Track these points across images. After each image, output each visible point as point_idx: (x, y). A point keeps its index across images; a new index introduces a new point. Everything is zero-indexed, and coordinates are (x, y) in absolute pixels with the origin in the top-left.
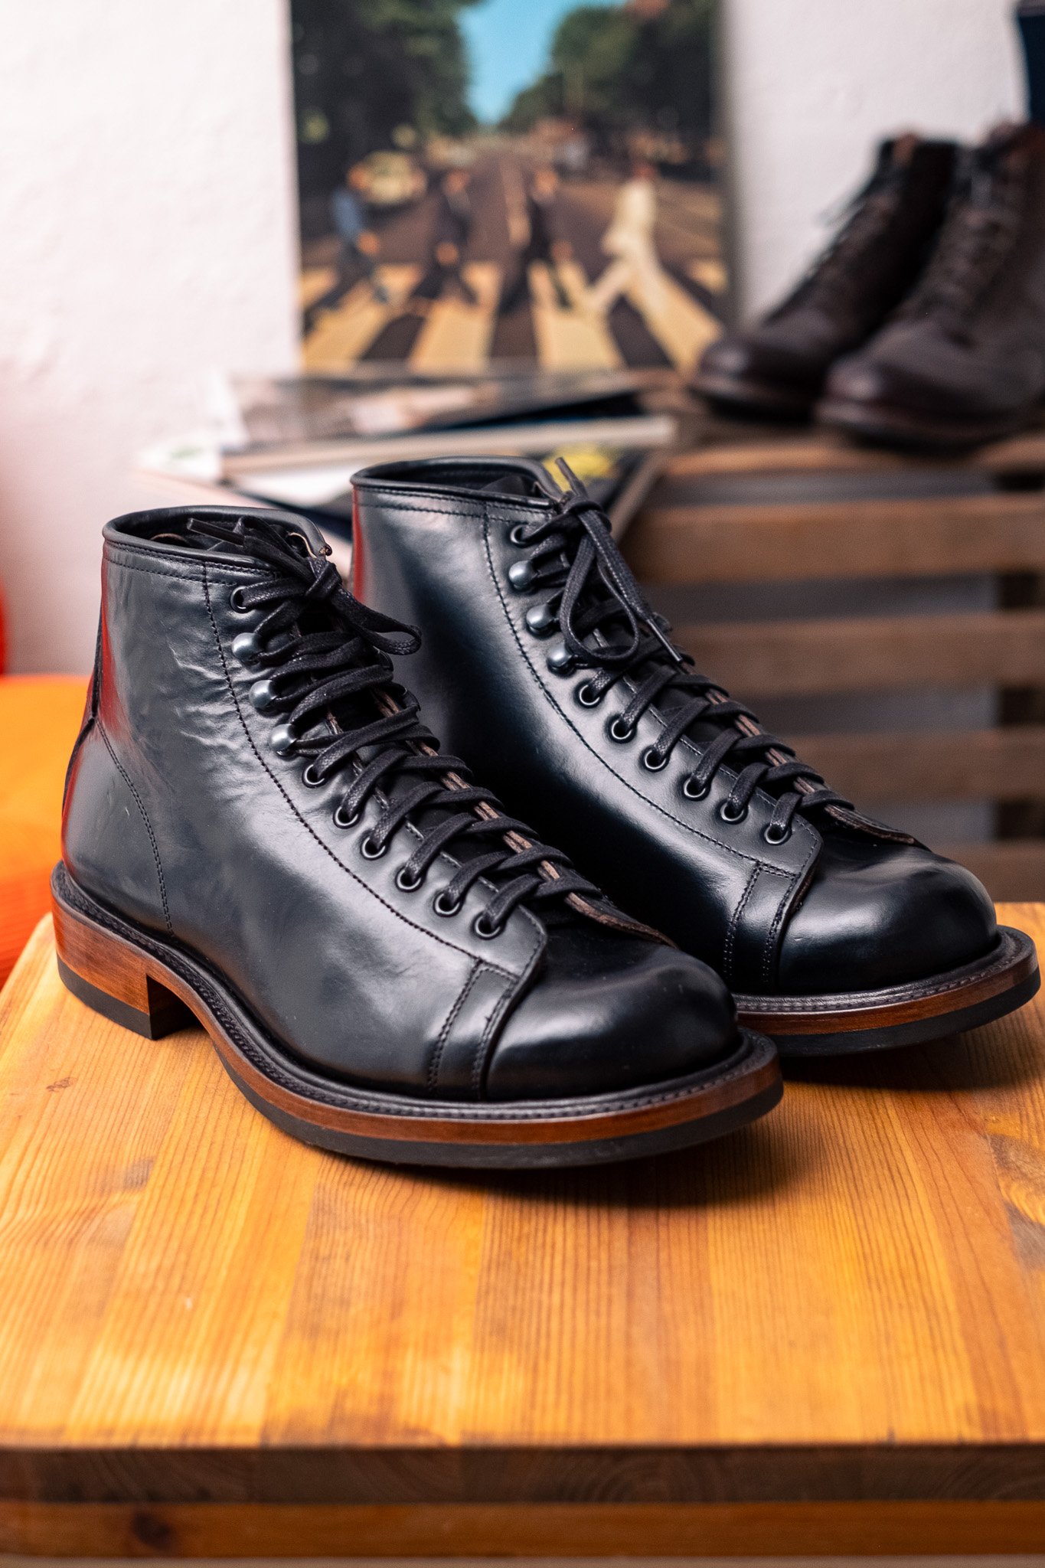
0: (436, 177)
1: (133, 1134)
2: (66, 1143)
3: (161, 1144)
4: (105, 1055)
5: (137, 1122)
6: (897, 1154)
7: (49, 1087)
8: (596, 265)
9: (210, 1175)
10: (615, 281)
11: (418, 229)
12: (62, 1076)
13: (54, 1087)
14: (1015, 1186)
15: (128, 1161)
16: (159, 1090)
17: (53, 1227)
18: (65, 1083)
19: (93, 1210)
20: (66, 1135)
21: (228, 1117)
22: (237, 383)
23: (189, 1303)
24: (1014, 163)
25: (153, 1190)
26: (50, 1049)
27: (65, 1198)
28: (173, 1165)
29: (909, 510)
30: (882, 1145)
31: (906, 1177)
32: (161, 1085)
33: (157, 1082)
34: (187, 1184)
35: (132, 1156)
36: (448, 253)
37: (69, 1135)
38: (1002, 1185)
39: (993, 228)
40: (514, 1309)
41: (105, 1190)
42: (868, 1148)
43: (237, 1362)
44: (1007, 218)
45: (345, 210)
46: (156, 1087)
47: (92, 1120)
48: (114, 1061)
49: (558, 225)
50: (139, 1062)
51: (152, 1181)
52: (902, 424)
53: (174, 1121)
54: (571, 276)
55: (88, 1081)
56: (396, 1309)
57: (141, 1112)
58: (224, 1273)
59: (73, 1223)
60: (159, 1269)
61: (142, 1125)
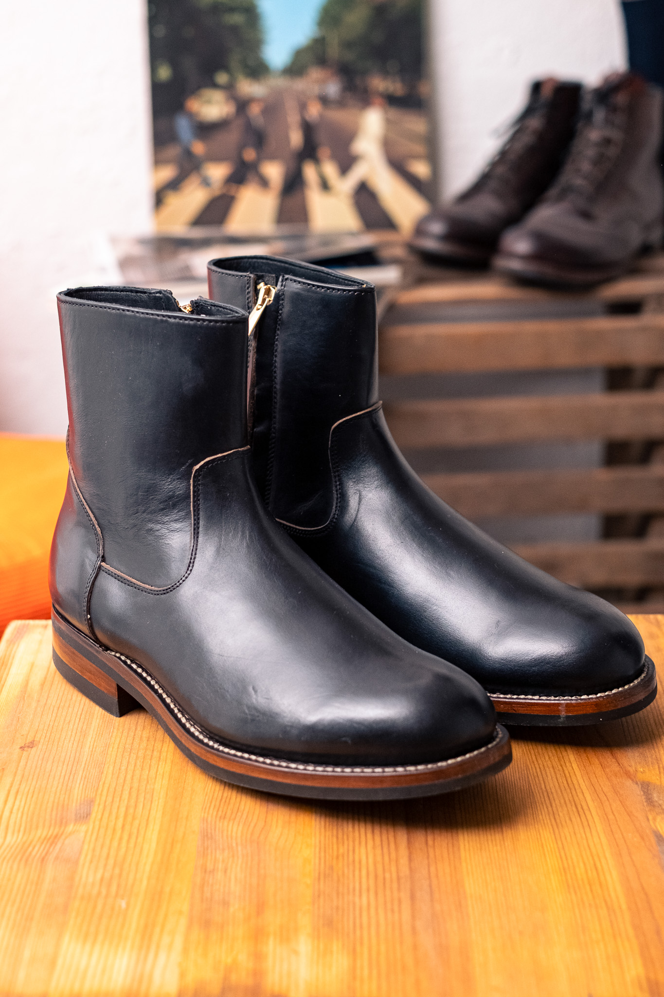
0: (242, 105)
1: (78, 782)
2: (35, 788)
3: (98, 789)
4: (56, 724)
5: (81, 773)
6: (580, 796)
7: (21, 748)
8: (346, 163)
9: (131, 811)
10: (358, 173)
11: (231, 138)
12: (30, 739)
13: (24, 747)
14: (659, 819)
15: (77, 801)
16: (94, 750)
17: (30, 849)
18: (32, 745)
19: (56, 836)
20: (34, 782)
21: (140, 770)
22: (114, 241)
23: (124, 904)
24: (621, 99)
25: (94, 822)
26: (20, 720)
27: (37, 827)
28: (107, 803)
29: (552, 327)
30: (570, 789)
31: (587, 813)
32: (95, 746)
33: (92, 744)
34: (117, 818)
35: (79, 797)
36: (250, 155)
37: (37, 782)
38: (650, 817)
39: (607, 142)
40: (337, 908)
41: (62, 822)
42: (561, 791)
43: (158, 947)
44: (616, 135)
45: (183, 126)
46: (91, 748)
47: (51, 772)
48: (62, 728)
49: (322, 136)
50: (79, 729)
51: (93, 815)
52: (548, 271)
53: (105, 772)
54: (330, 169)
55: (47, 743)
56: (260, 908)
57: (83, 766)
58: (145, 882)
59: (43, 846)
60: (102, 879)
61: (84, 776)
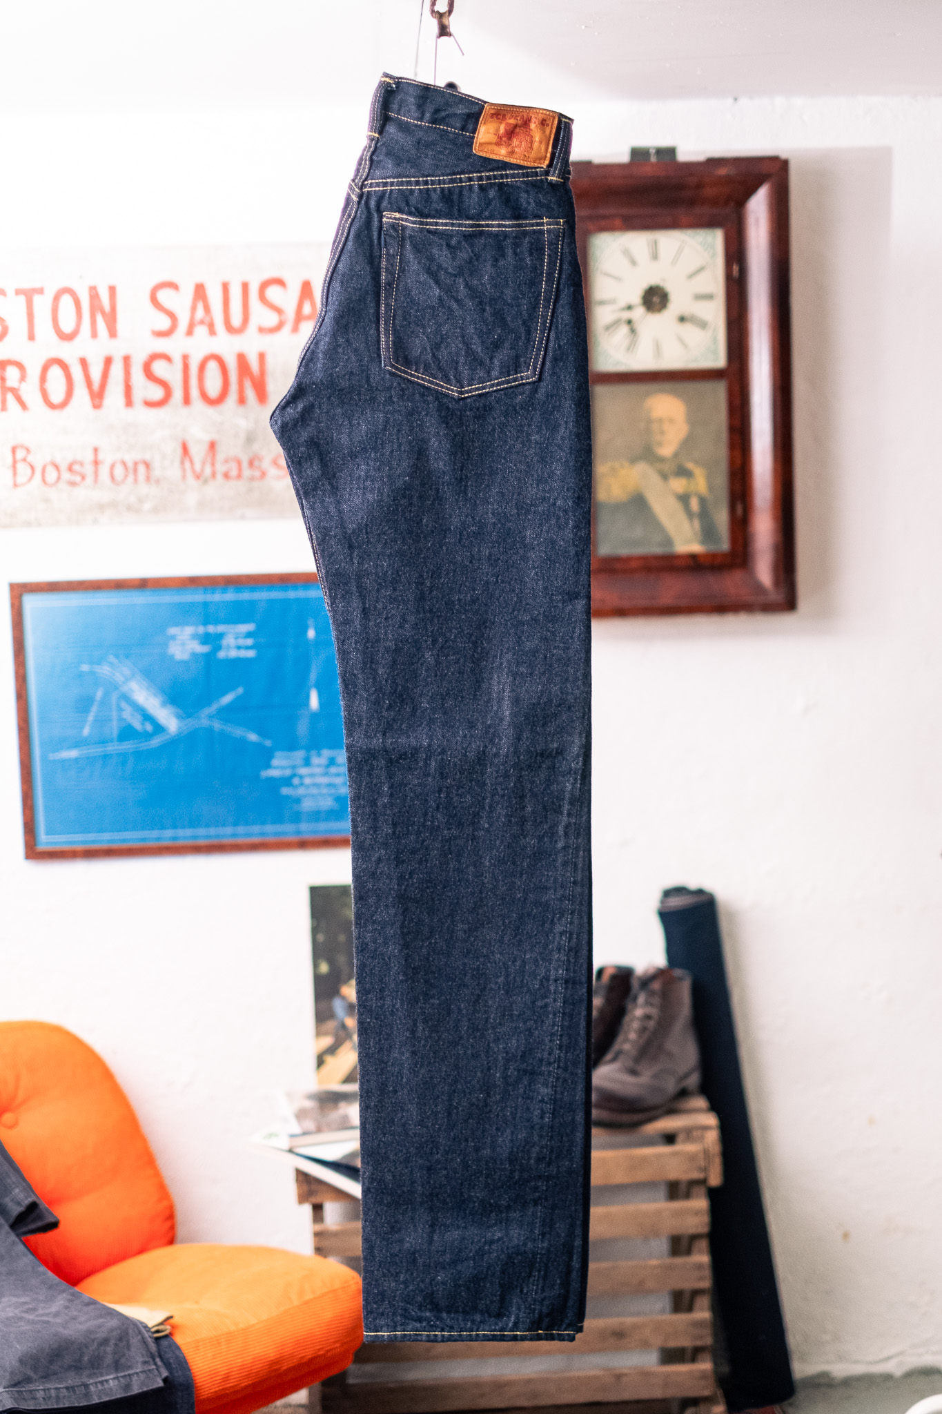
22: (289, 1096)
24: (656, 986)
39: (648, 1017)
44: (654, 1012)
45: (338, 1006)
